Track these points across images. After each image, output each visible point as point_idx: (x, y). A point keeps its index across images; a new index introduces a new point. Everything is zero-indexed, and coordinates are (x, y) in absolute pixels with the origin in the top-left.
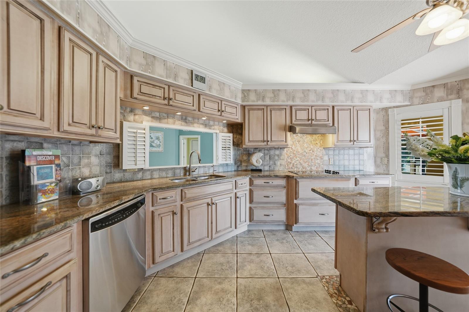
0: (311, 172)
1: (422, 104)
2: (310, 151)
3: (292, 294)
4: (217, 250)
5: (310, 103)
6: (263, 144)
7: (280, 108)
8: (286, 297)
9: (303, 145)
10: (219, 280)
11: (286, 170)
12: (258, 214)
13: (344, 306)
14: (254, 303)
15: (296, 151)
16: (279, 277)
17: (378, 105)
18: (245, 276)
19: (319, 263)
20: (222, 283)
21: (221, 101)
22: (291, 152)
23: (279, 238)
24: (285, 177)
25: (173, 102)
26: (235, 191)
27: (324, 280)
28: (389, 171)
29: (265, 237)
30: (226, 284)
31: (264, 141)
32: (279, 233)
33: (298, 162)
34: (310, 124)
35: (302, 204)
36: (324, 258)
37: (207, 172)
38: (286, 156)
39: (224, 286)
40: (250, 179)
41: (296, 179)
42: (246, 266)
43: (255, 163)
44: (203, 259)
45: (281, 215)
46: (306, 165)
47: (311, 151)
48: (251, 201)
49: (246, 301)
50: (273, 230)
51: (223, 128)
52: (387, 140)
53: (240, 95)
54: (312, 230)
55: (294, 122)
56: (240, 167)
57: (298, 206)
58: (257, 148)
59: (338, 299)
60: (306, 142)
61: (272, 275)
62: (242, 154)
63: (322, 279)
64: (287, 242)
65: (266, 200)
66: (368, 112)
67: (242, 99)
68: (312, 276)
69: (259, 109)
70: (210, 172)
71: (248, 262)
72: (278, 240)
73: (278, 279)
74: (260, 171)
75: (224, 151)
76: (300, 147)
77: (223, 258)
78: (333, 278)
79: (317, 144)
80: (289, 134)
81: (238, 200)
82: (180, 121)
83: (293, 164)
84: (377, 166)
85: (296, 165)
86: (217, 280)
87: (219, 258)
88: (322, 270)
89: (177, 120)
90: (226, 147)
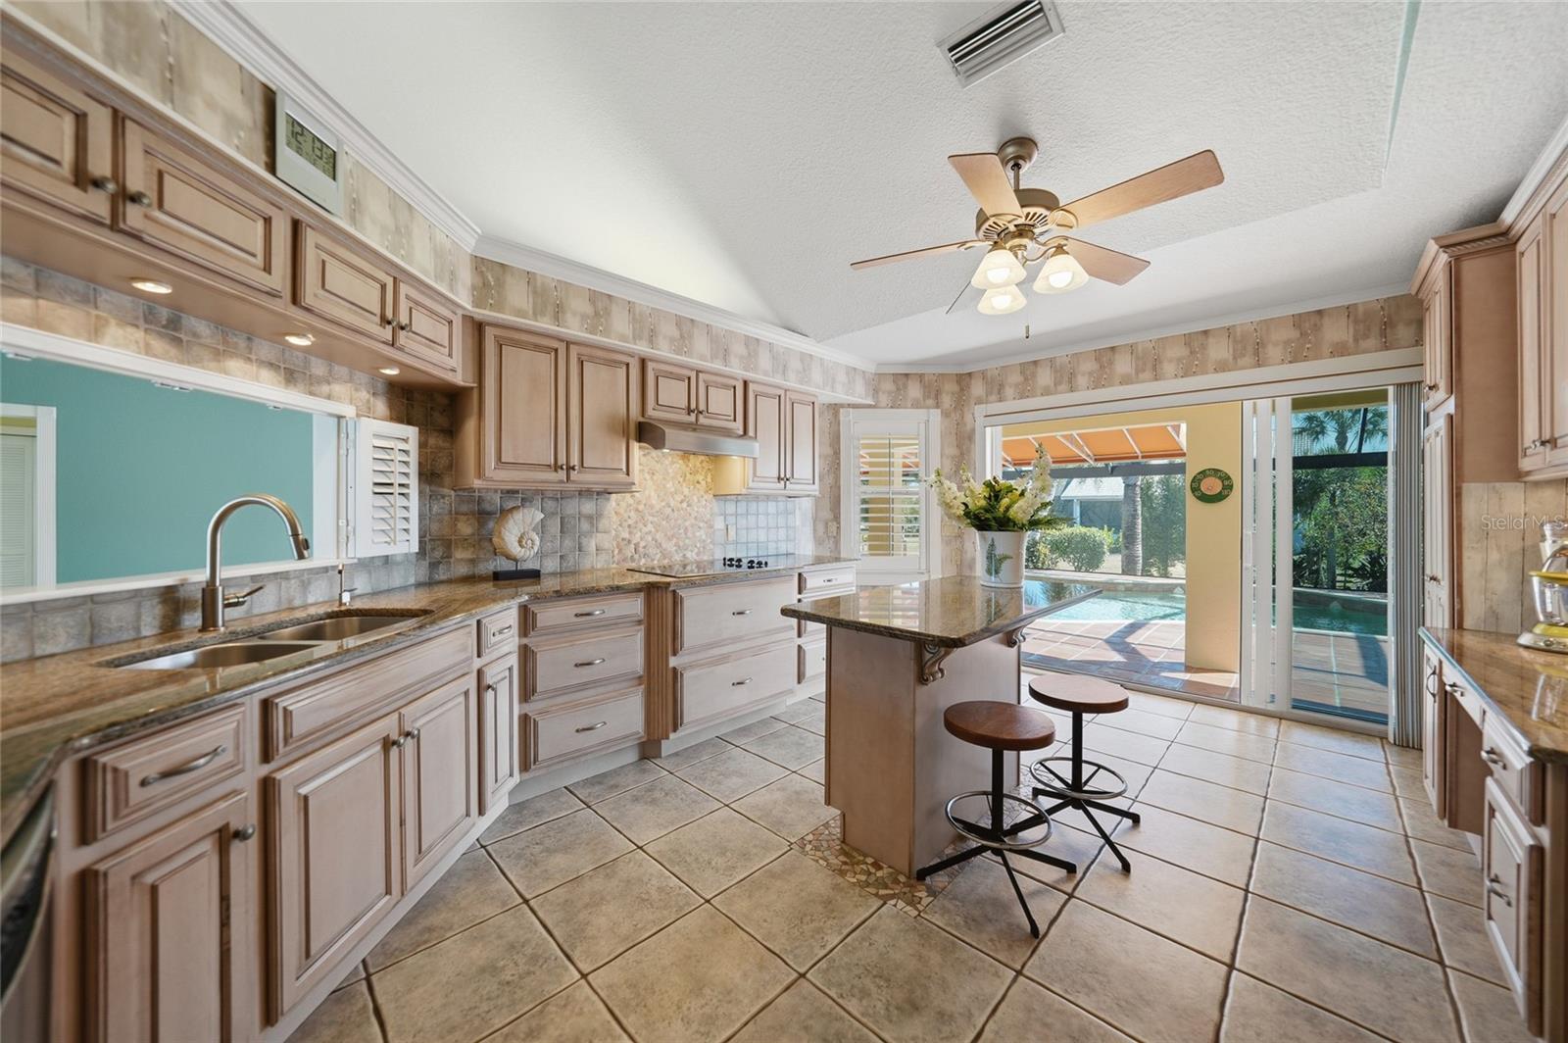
0: (685, 566)
1: (892, 407)
2: (681, 502)
3: (765, 921)
4: (430, 930)
5: (694, 361)
6: (552, 476)
7: (610, 359)
8: (757, 937)
9: (664, 486)
10: (523, 1027)
11: (615, 566)
12: (553, 736)
13: (872, 879)
14: (689, 1009)
15: (645, 505)
16: (708, 898)
17: (826, 396)
18: (609, 955)
19: (774, 812)
20: (541, 1028)
21: (395, 278)
22: (631, 505)
23: (635, 793)
24: (639, 590)
25: (146, 216)
26: (477, 663)
27: (808, 847)
28: (839, 553)
29: (589, 807)
30: (557, 1020)
31: (557, 467)
32: (627, 775)
33: (650, 539)
34: (691, 424)
35: (691, 666)
36: (778, 795)
37: (297, 602)
38: (615, 518)
39: (557, 1033)
40: (524, 610)
41: (674, 591)
42: (587, 924)
43: (515, 550)
44: (381, 1000)
45: (628, 715)
46: (670, 546)
47: (685, 505)
48: (527, 692)
49: (664, 1020)
50: (604, 775)
51: (372, 399)
52: (836, 482)
53: (466, 276)
54: (710, 737)
55: (650, 412)
56: (441, 566)
57: (682, 675)
58: (517, 492)
59: (856, 873)
60: (671, 475)
61: (688, 904)
62: (455, 515)
63: (803, 847)
64: (667, 794)
65: (586, 674)
66: (810, 408)
67: (473, 295)
68: (781, 853)
69: (537, 348)
70: (311, 600)
71: (586, 906)
72: (636, 799)
73: (707, 904)
74: (534, 575)
75: (381, 501)
76: (655, 490)
77: (480, 945)
78: (821, 834)
79: (698, 482)
80: (635, 446)
81: (489, 695)
82: (137, 326)
83: (636, 546)
84: (818, 542)
85: (644, 547)
86: (513, 1033)
87: (455, 955)
88: (790, 825)
89: (113, 322)
90: (391, 484)
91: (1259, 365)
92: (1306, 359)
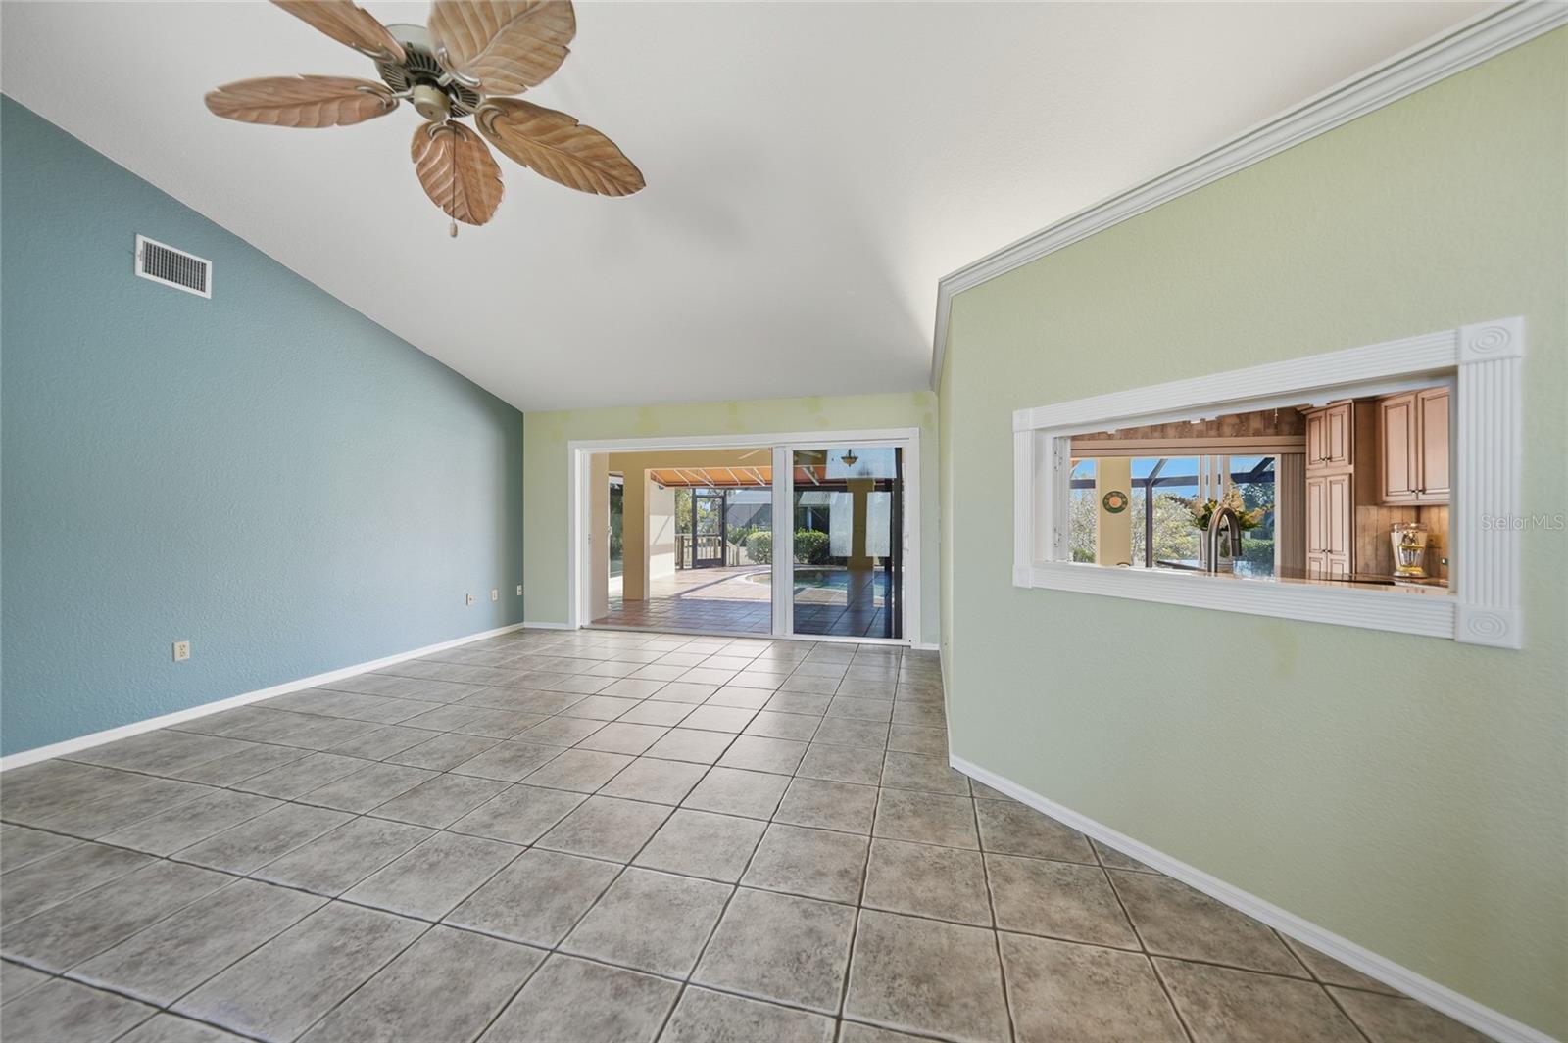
91: (1220, 436)
92: (1242, 435)
